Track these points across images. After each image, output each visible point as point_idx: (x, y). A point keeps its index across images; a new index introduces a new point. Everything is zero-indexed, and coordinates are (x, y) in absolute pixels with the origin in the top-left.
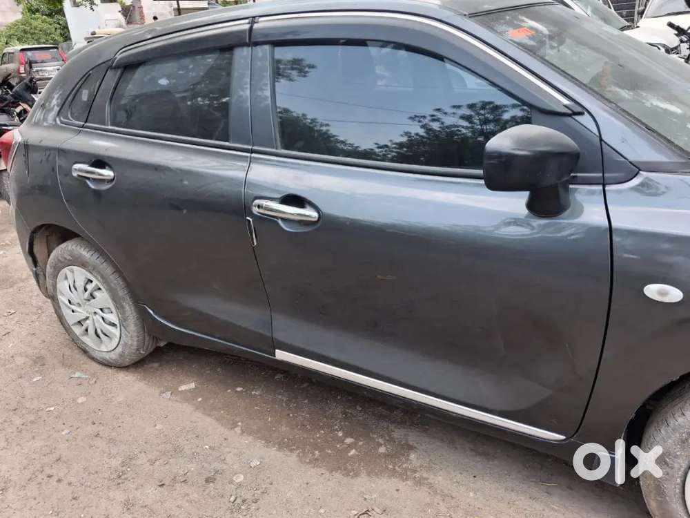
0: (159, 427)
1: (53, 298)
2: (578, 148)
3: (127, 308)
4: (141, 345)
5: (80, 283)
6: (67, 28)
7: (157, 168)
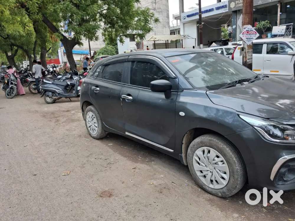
0: (100, 150)
1: (85, 120)
2: (171, 83)
3: (99, 122)
4: (102, 133)
5: (91, 116)
6: (118, 49)
7: (107, 88)
